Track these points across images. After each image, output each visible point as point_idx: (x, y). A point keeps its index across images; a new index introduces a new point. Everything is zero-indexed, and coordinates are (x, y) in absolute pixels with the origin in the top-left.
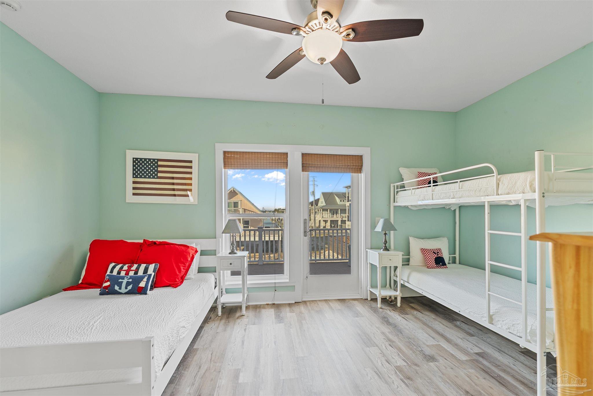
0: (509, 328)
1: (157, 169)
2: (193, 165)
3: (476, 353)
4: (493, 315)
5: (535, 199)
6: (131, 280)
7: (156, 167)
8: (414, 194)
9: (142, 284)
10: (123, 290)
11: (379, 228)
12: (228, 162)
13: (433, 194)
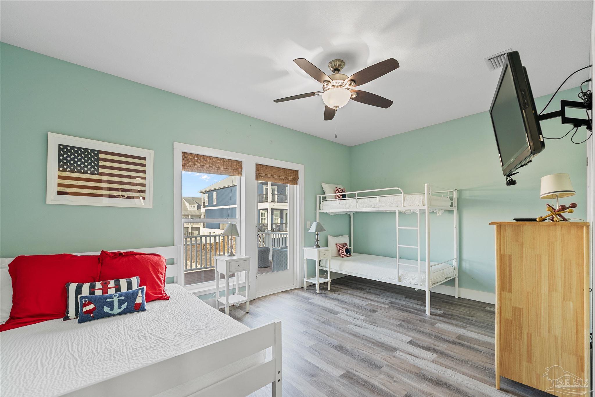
0: (410, 282)
1: (98, 163)
2: (147, 162)
3: (389, 303)
4: (400, 276)
5: (425, 209)
6: (123, 298)
7: (95, 160)
8: (339, 204)
9: (139, 300)
10: (116, 310)
11: (313, 229)
12: (185, 163)
13: (357, 204)
